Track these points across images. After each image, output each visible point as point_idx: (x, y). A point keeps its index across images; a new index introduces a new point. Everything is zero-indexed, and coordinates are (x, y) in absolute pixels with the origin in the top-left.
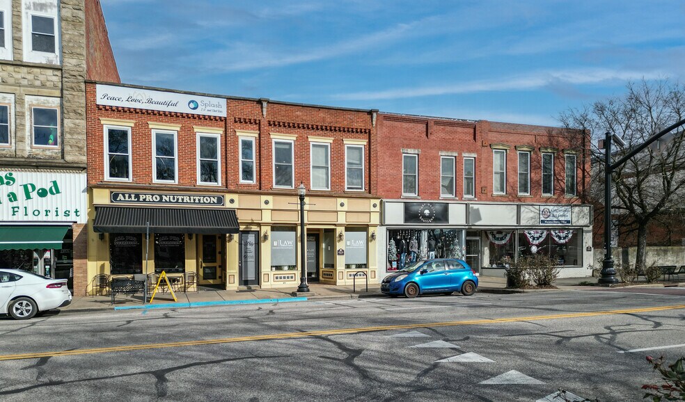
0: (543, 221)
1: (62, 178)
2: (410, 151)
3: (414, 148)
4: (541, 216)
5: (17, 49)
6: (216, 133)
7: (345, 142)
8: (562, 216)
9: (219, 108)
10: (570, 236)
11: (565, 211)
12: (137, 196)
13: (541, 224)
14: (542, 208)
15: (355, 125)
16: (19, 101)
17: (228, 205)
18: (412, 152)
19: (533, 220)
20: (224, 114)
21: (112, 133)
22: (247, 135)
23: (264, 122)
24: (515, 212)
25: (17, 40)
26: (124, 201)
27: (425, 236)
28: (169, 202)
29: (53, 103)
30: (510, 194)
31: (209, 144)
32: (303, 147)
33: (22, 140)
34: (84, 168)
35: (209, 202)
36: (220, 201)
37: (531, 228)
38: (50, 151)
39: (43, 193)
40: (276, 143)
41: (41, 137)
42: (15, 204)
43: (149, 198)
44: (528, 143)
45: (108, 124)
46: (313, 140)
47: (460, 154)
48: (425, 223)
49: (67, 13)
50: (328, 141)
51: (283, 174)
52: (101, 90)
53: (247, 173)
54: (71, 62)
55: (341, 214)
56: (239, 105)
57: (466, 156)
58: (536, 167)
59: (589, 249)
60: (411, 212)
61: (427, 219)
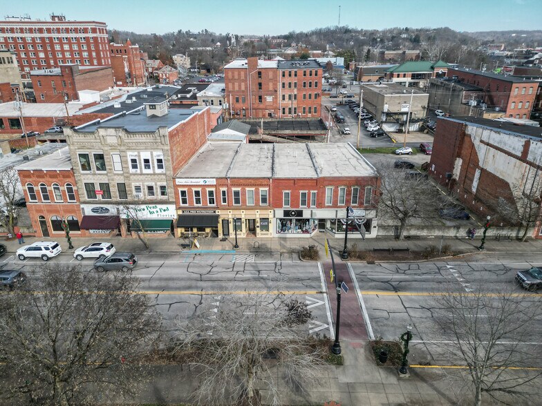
1: (169, 206)
5: (154, 170)
6: (213, 189)
7: (260, 189)
8: (360, 214)
9: (214, 182)
10: (365, 221)
11: (362, 212)
12: (190, 211)
15: (263, 183)
16: (156, 185)
17: (217, 213)
18: (287, 191)
20: (215, 184)
21: (181, 191)
22: (223, 189)
23: (229, 185)
24: (335, 213)
25: (154, 167)
26: (186, 213)
27: (294, 221)
28: (200, 213)
29: (164, 184)
30: (335, 205)
31: (211, 193)
32: (244, 191)
33: (157, 195)
34: (175, 203)
35: (210, 213)
36: (214, 212)
37: (343, 219)
38: (165, 197)
39: (165, 210)
40: (234, 191)
41: (163, 194)
42: (158, 214)
43: (193, 211)
44: (345, 184)
45: (180, 189)
46: (247, 189)
47: (309, 191)
48: (292, 217)
49: (166, 158)
50: (253, 189)
51: (237, 201)
52: (177, 180)
53: (224, 201)
54: (168, 173)
55: (257, 215)
56: (220, 180)
57: (312, 191)
58: (349, 194)
59: (375, 227)
60: (287, 213)
61: (293, 215)
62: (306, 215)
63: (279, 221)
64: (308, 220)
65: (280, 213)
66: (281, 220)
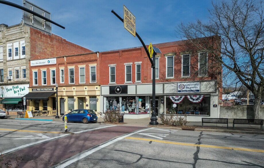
0: (179, 91)
1: (26, 86)
2: (112, 65)
3: (113, 64)
4: (178, 88)
5: (20, 56)
6: (54, 69)
7: (89, 65)
8: (193, 88)
9: (54, 61)
10: (201, 98)
11: (196, 85)
12: (36, 89)
13: (178, 93)
14: (179, 84)
15: (92, 59)
16: (20, 68)
18: (113, 65)
19: (174, 90)
20: (56, 63)
21: (34, 73)
22: (62, 68)
23: (65, 63)
24: (162, 87)
25: (20, 53)
26: (35, 91)
27: (121, 99)
28: (43, 91)
29: (25, 67)
30: (162, 78)
31: (53, 72)
32: (77, 69)
33: (21, 77)
34: (29, 83)
36: (53, 89)
37: (173, 95)
38: (25, 79)
39: (23, 90)
40: (70, 69)
42: (19, 93)
43: (39, 90)
44: (173, 51)
45: (34, 71)
46: (80, 66)
47: (134, 63)
48: (117, 94)
49: (26, 44)
50: (84, 66)
52: (31, 62)
54: (27, 57)
55: (86, 92)
56: (59, 59)
57: (137, 63)
58: (178, 62)
59: (215, 106)
60: (112, 90)
61: (119, 92)
62: (131, 91)
63: (105, 99)
64: (133, 98)
65: (106, 90)
66: (107, 97)
